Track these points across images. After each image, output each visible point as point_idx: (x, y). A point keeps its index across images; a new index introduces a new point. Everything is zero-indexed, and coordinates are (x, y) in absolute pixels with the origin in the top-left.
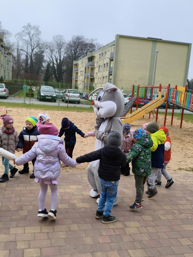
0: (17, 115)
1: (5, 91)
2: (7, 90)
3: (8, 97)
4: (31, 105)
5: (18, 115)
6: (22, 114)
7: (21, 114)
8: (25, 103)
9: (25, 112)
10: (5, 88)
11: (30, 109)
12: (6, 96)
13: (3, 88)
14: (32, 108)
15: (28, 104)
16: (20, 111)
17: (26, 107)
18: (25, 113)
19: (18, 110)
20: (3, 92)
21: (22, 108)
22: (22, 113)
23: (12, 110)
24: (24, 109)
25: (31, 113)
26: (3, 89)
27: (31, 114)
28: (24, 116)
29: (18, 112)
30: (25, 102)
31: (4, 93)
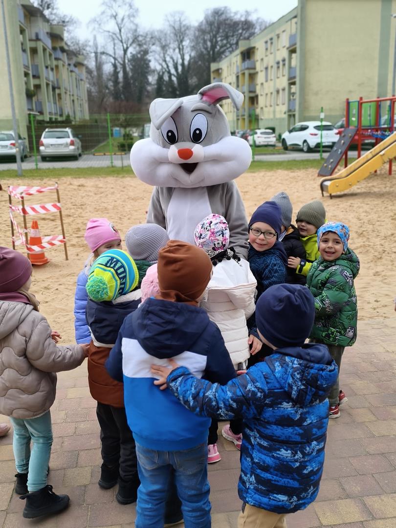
0: (95, 194)
1: (72, 143)
2: (77, 140)
3: (80, 155)
4: (124, 168)
5: (97, 193)
6: (107, 190)
7: (103, 190)
8: (113, 167)
9: (112, 186)
10: (71, 138)
11: (123, 177)
12: (77, 153)
13: (69, 137)
14: (126, 176)
15: (120, 168)
16: (101, 185)
17: (115, 174)
18: (112, 188)
19: (97, 183)
20: (68, 147)
21: (105, 177)
22: (106, 188)
23: (85, 184)
24: (111, 179)
25: (124, 188)
26: (68, 140)
27: (123, 190)
28: (110, 196)
29: (97, 187)
30: (112, 163)
31: (72, 147)
